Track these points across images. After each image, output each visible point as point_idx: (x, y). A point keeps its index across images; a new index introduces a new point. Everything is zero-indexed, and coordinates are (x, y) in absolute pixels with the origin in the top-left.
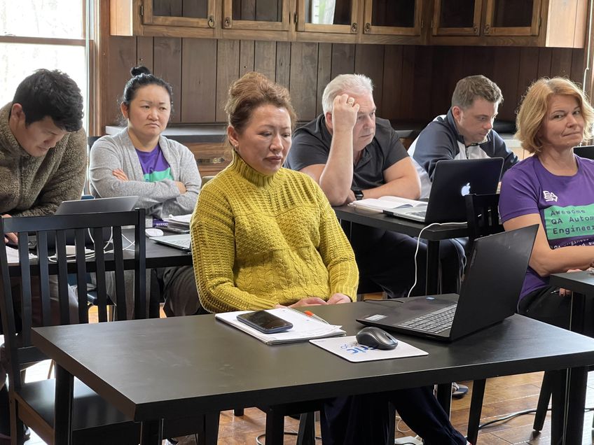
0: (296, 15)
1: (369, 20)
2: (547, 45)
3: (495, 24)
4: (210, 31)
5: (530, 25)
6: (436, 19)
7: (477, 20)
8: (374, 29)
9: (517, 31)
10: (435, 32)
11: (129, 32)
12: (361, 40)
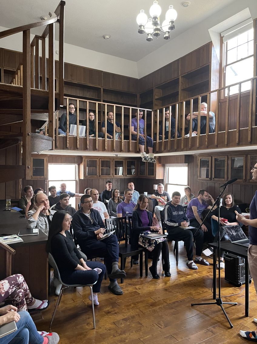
0: (113, 174)
1: (126, 174)
2: (157, 179)
3: (148, 175)
4: (97, 178)
5: (153, 175)
6: (139, 174)
7: (145, 174)
8: (127, 175)
9: (152, 176)
10: (139, 176)
11: (83, 178)
12: (125, 177)
